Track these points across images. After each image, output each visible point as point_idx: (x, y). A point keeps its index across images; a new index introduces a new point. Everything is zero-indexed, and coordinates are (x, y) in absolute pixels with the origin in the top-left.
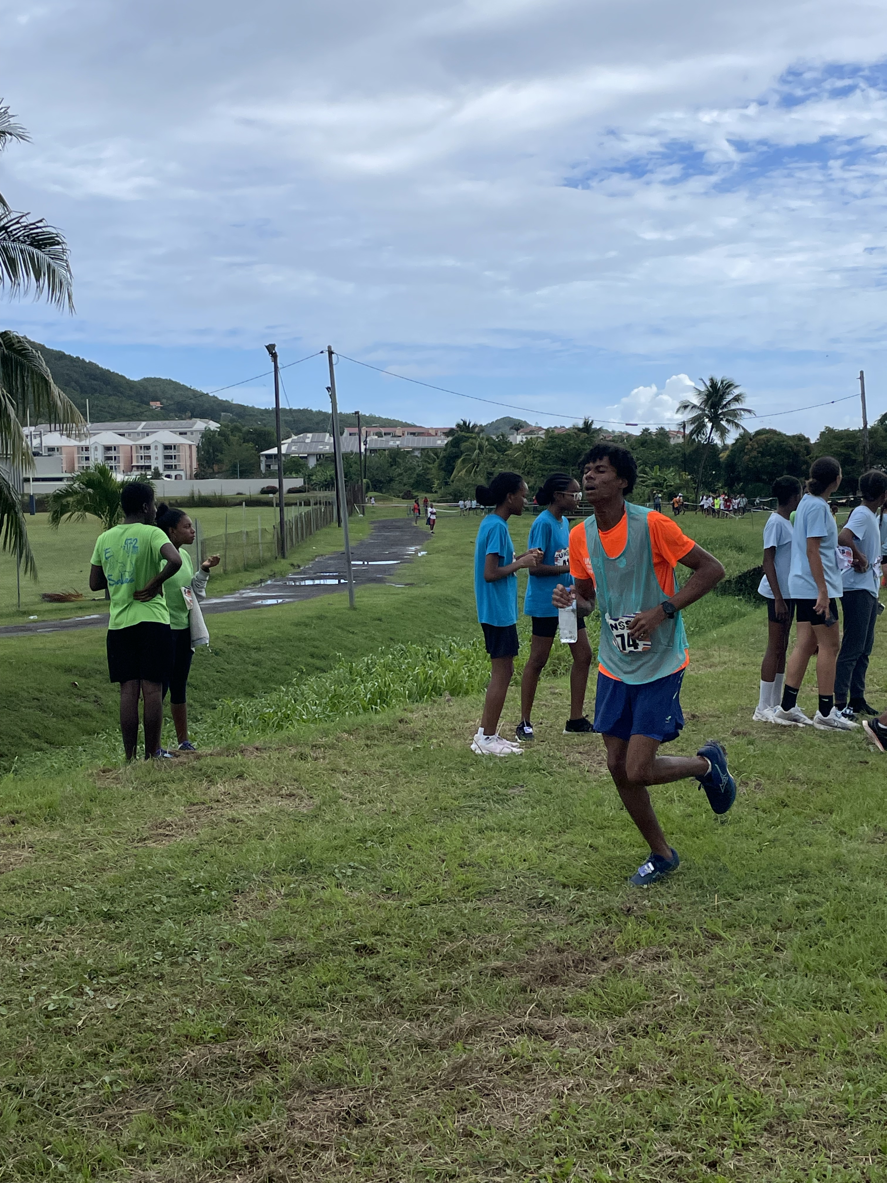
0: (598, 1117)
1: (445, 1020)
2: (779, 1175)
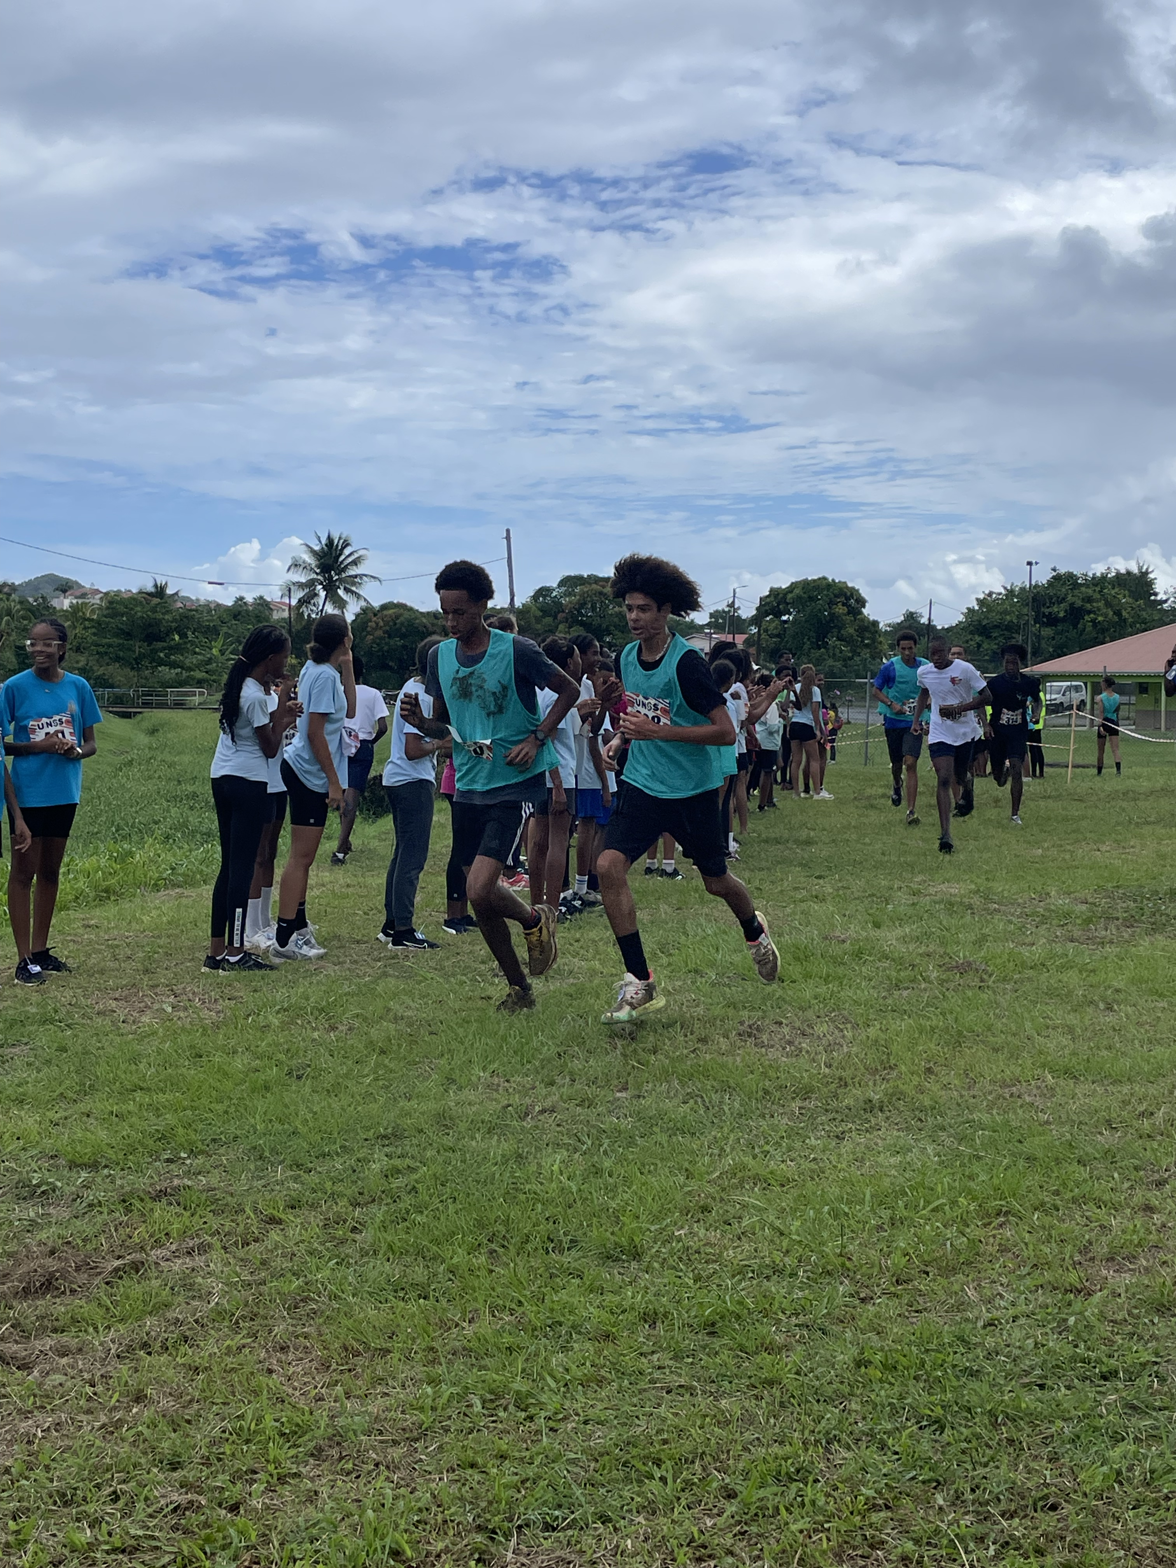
0: (80, 1462)
2: (322, 1510)
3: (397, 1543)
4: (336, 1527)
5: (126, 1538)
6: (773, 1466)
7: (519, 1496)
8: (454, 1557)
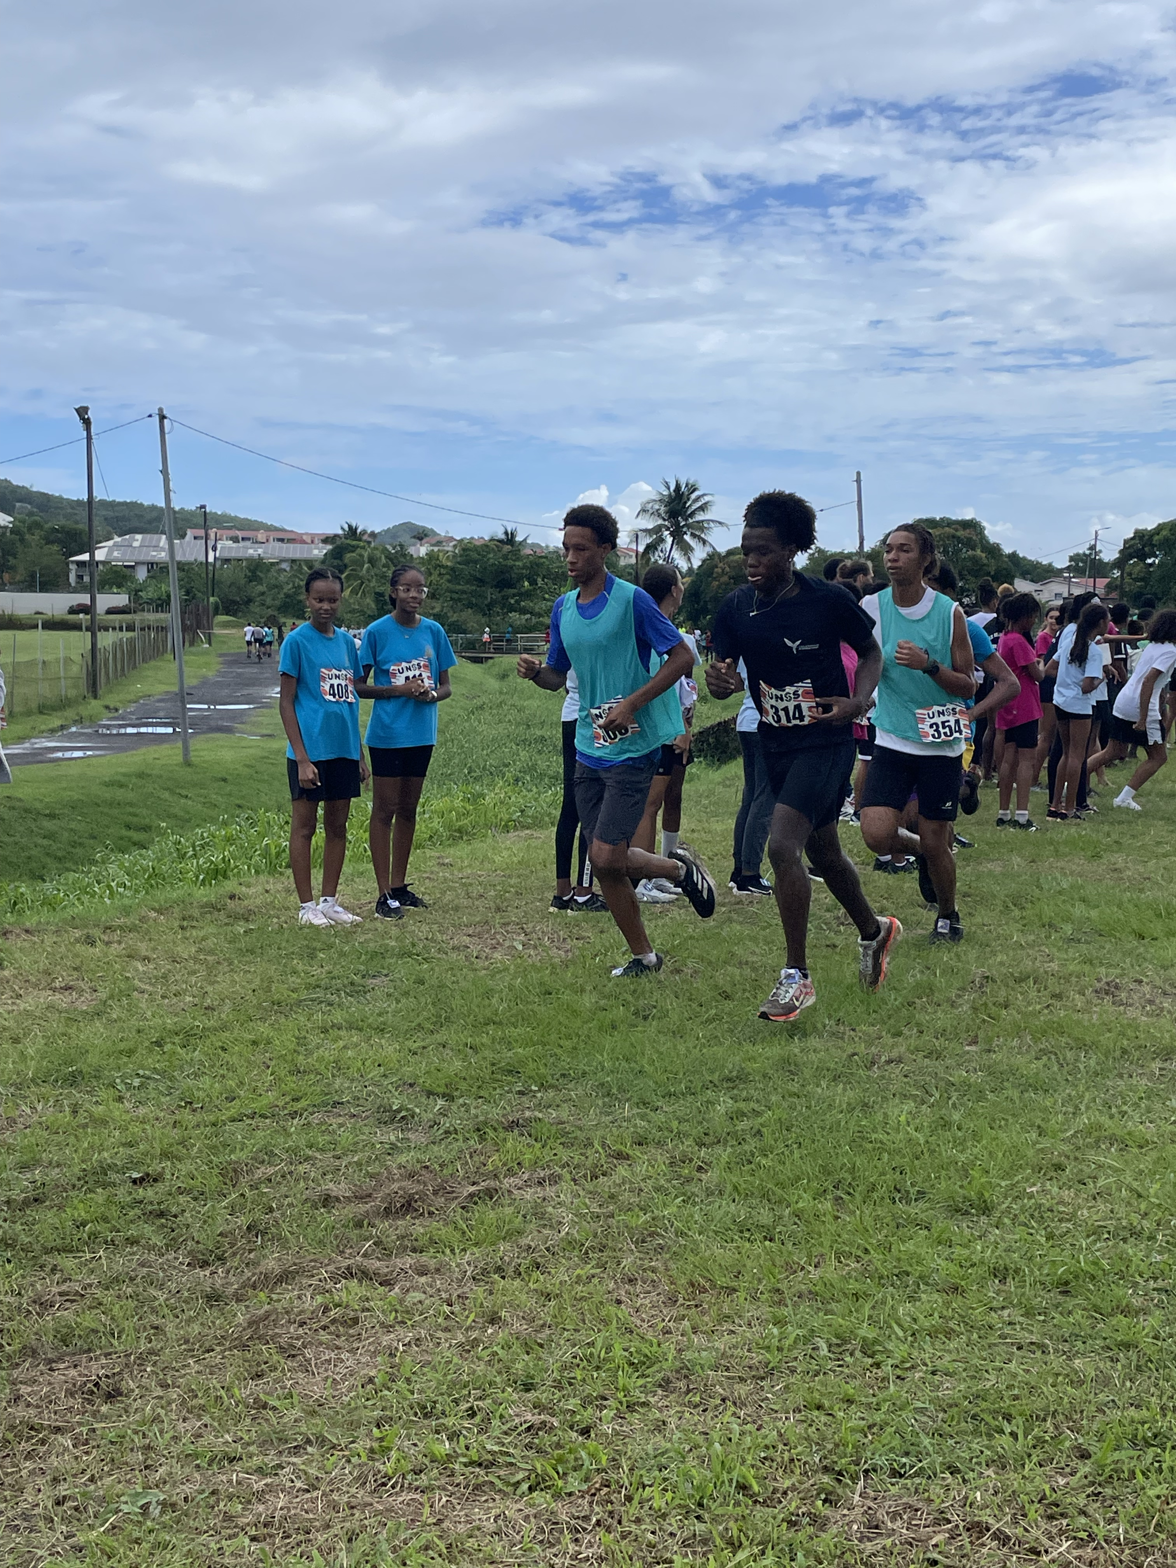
0: (439, 1377)
1: (247, 1265)
2: (670, 1440)
3: (744, 1477)
4: (684, 1458)
5: (483, 1453)
6: (1129, 1430)
7: (866, 1441)
8: (801, 1495)
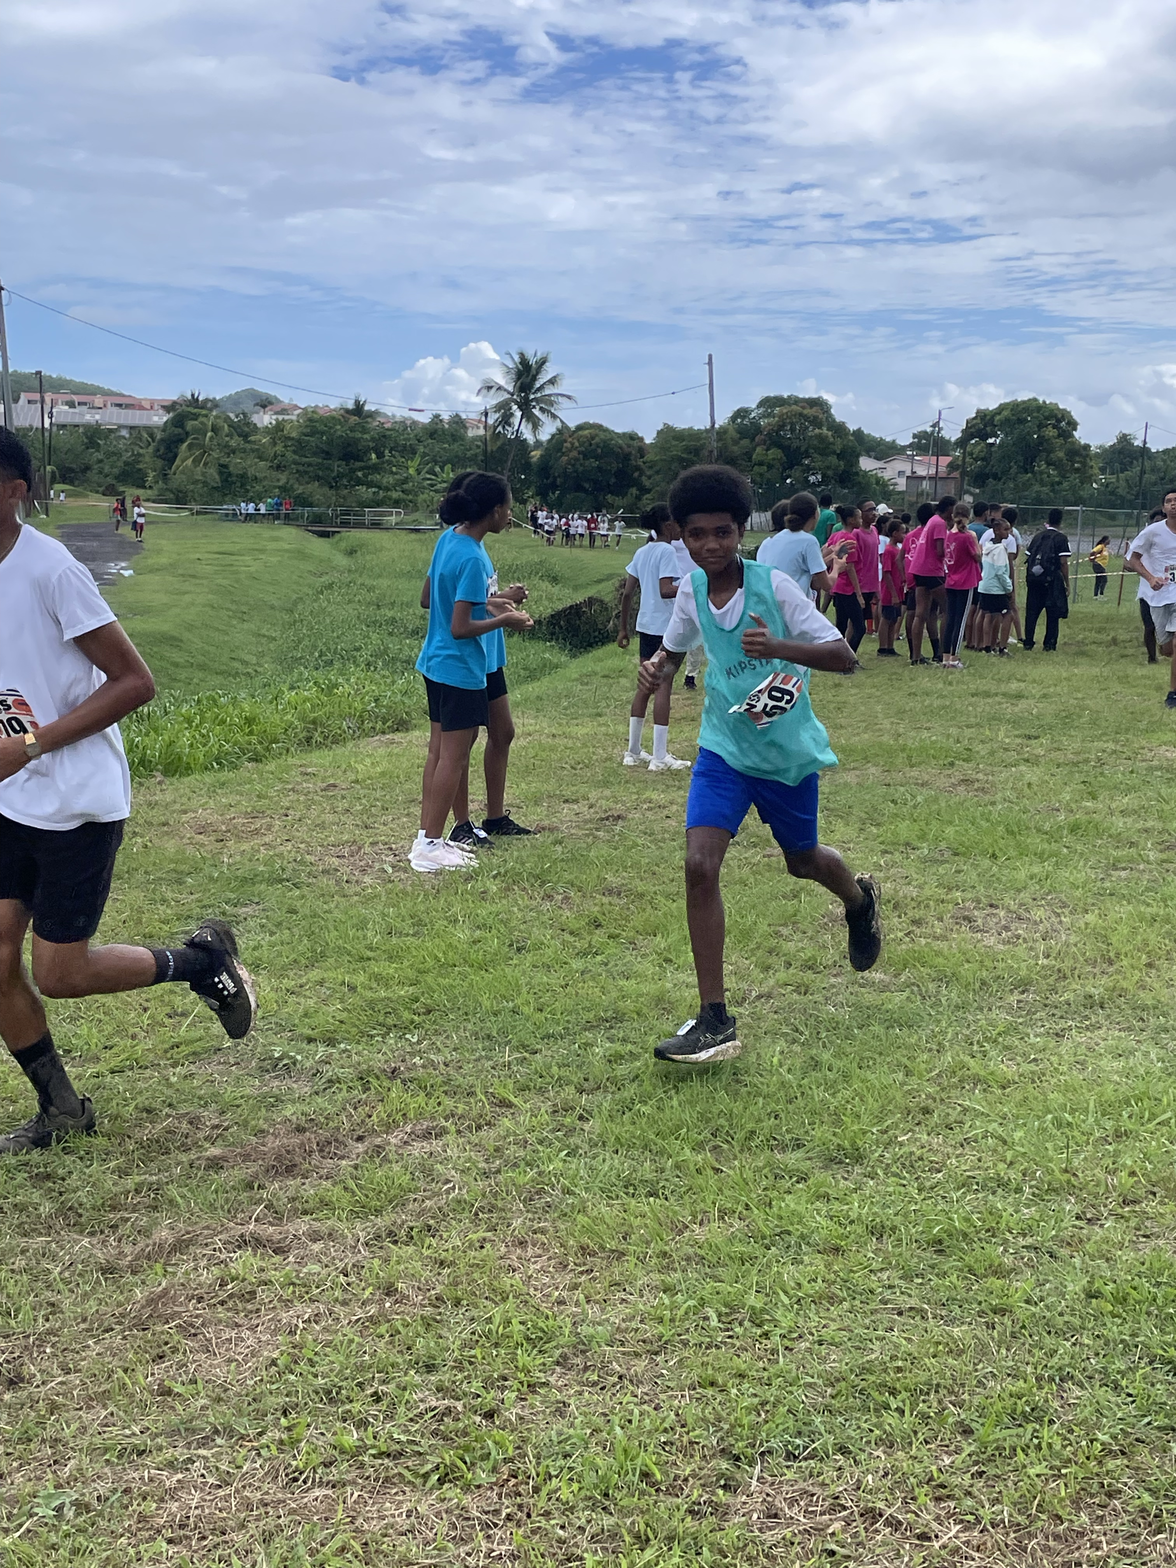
0: (341, 1359)
1: (139, 1232)
2: (572, 1425)
3: (647, 1465)
4: (586, 1443)
5: (391, 1442)
6: (1009, 1402)
7: (760, 1420)
8: (702, 1481)
